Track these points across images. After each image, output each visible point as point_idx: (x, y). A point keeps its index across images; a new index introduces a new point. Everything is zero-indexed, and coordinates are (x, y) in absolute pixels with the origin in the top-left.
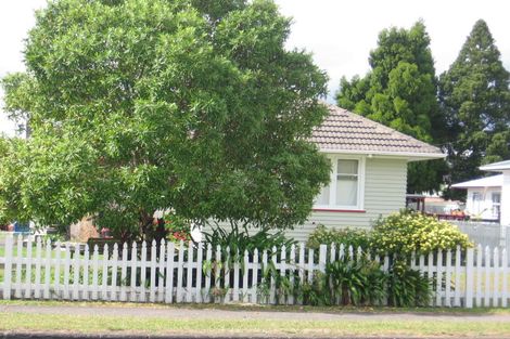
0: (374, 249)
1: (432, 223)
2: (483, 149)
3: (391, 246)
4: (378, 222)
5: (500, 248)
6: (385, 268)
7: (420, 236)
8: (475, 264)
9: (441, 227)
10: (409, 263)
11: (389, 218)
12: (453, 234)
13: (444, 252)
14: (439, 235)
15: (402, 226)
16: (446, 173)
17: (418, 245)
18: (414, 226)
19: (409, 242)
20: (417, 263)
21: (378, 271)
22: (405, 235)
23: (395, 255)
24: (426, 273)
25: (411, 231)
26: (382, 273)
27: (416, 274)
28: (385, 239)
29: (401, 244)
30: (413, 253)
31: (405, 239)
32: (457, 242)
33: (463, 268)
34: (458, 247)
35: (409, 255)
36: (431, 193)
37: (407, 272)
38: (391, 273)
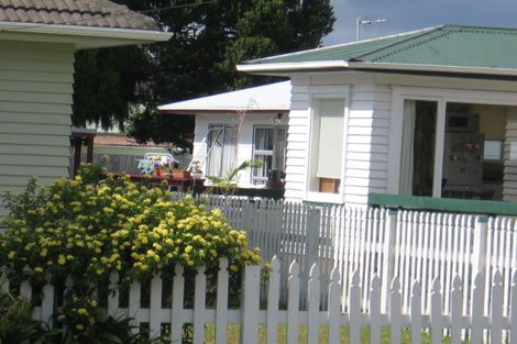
0: (19, 266)
1: (160, 203)
2: (231, 22)
3: (62, 260)
4: (26, 199)
5: (283, 259)
6: (45, 312)
7: (132, 236)
8: (263, 305)
9: (181, 213)
10: (103, 303)
11: (55, 189)
12: (214, 231)
13: (190, 275)
14: (176, 232)
15: (87, 210)
16: (143, 78)
17: (126, 256)
18: (118, 210)
19: (107, 249)
20: (124, 303)
21: (28, 321)
22: (96, 231)
23: (69, 282)
24: (145, 326)
25: (111, 223)
26: (38, 324)
27: (122, 328)
28: (45, 241)
29: (85, 255)
30: (114, 278)
31: (94, 243)
32: (223, 250)
33: (234, 313)
34: (224, 263)
35: (103, 283)
36: (107, 125)
37: (98, 323)
38: (58, 325)
